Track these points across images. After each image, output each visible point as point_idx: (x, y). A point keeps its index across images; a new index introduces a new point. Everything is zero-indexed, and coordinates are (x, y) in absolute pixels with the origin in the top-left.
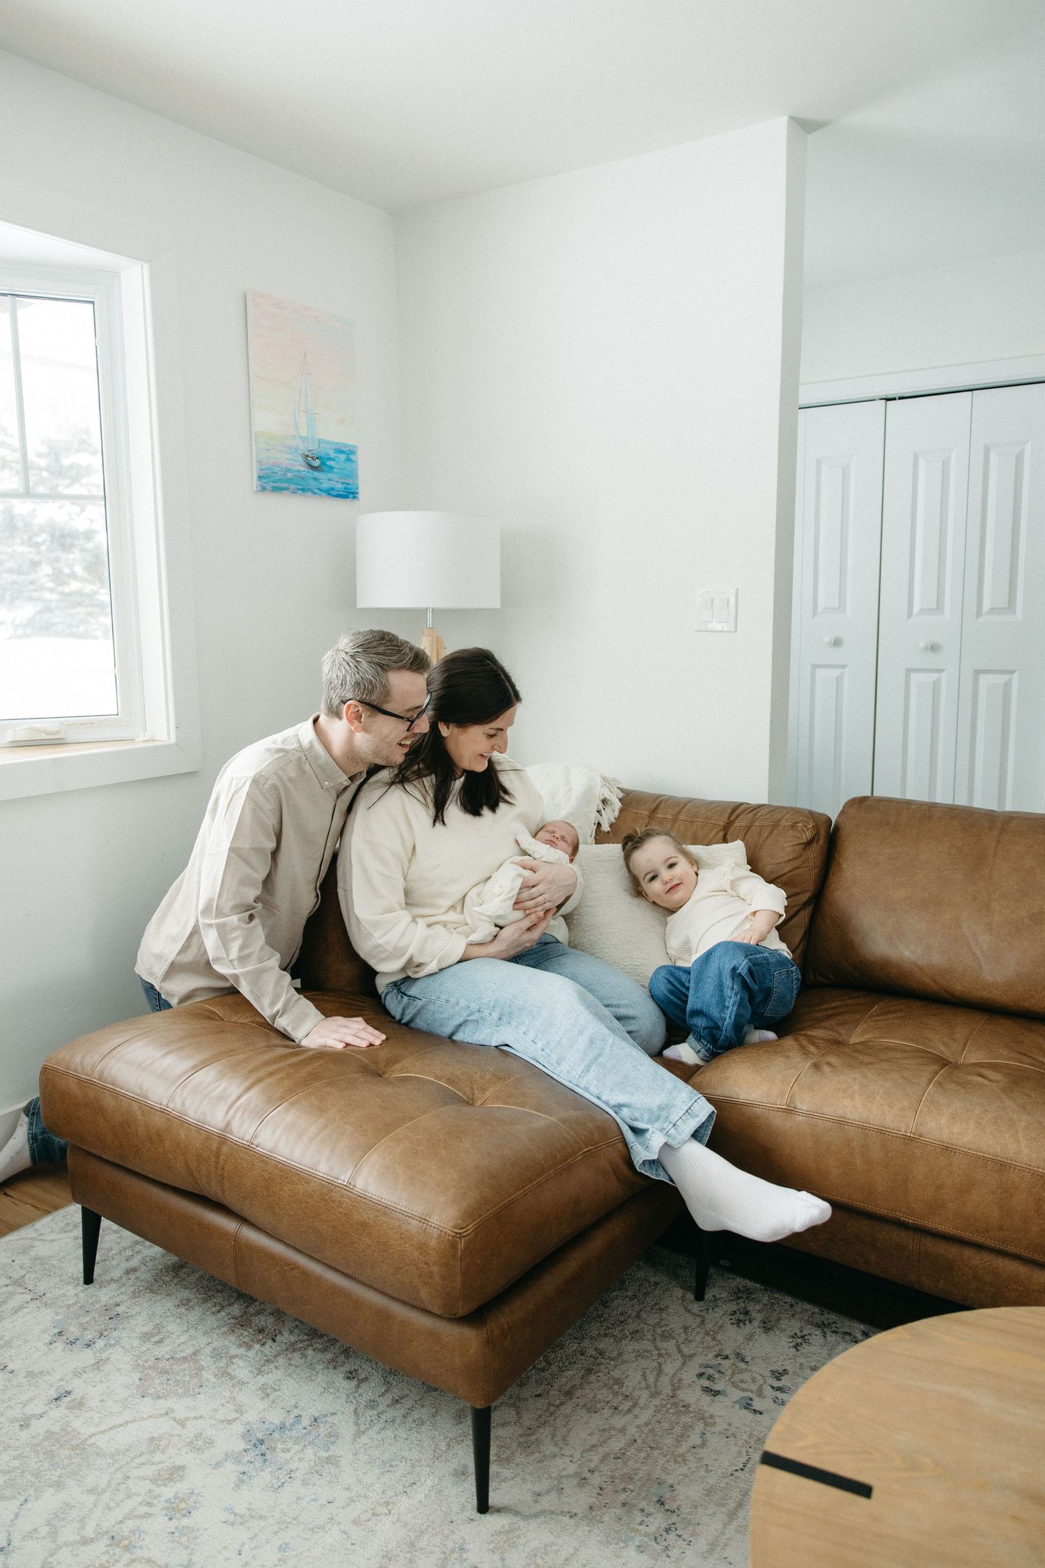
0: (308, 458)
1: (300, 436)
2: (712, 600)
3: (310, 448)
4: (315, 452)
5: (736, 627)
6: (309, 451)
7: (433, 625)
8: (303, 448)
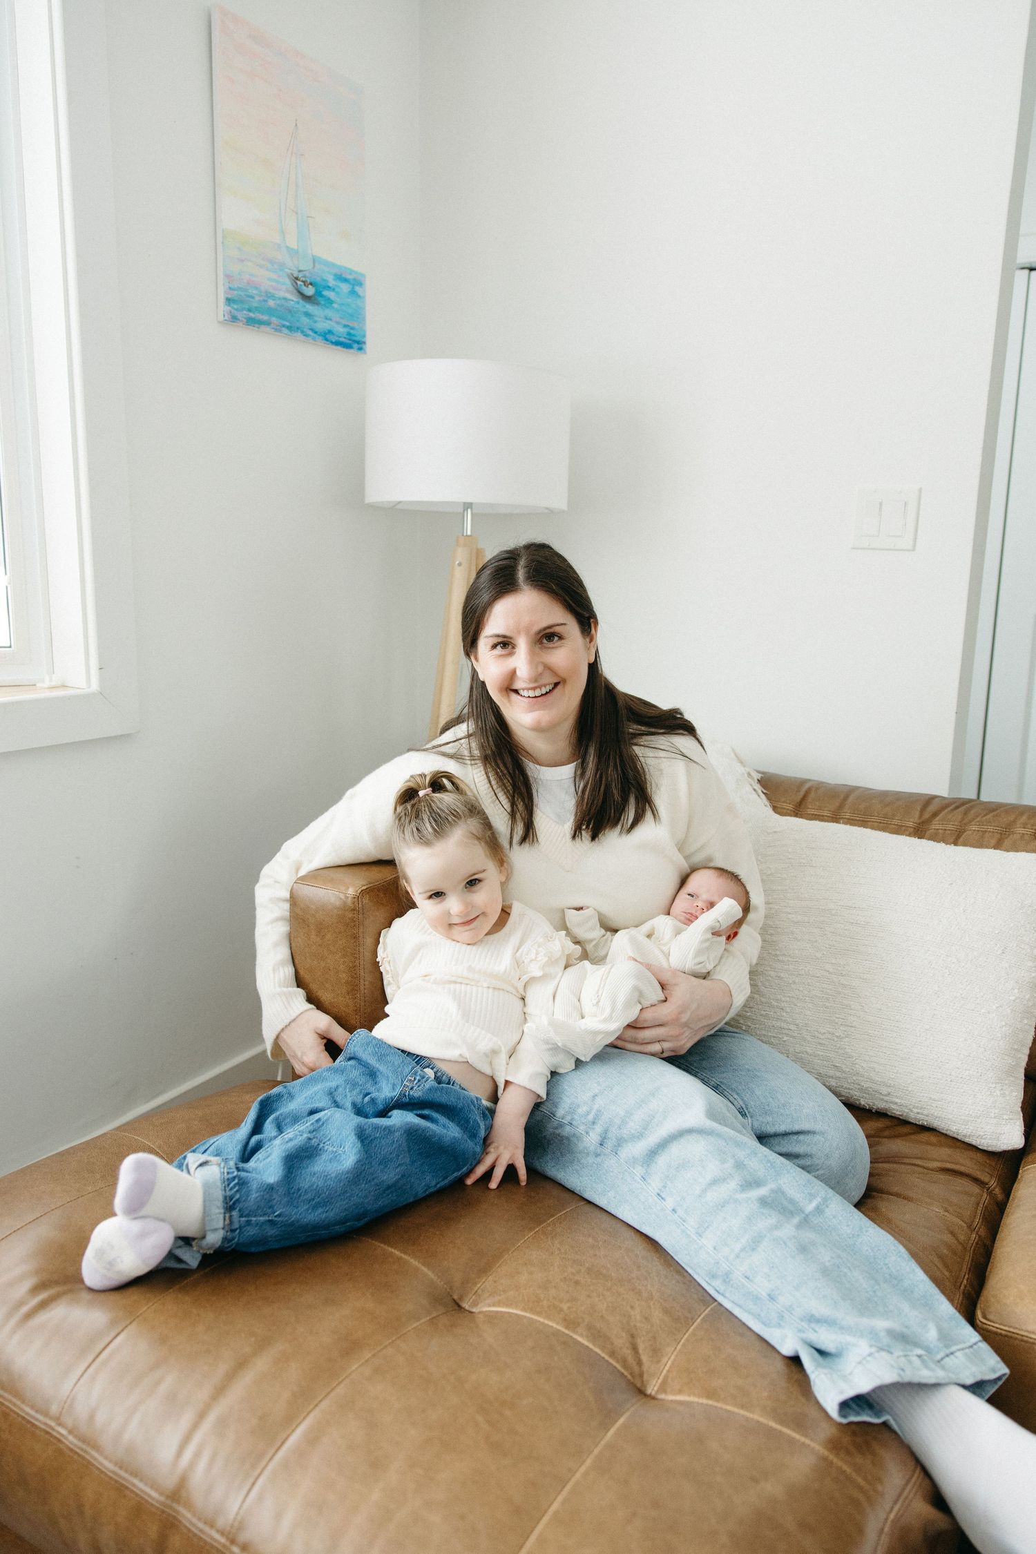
0: (299, 283)
1: (287, 247)
2: (881, 504)
3: (300, 269)
4: (307, 274)
5: (914, 545)
6: (300, 271)
7: (471, 531)
8: (292, 265)
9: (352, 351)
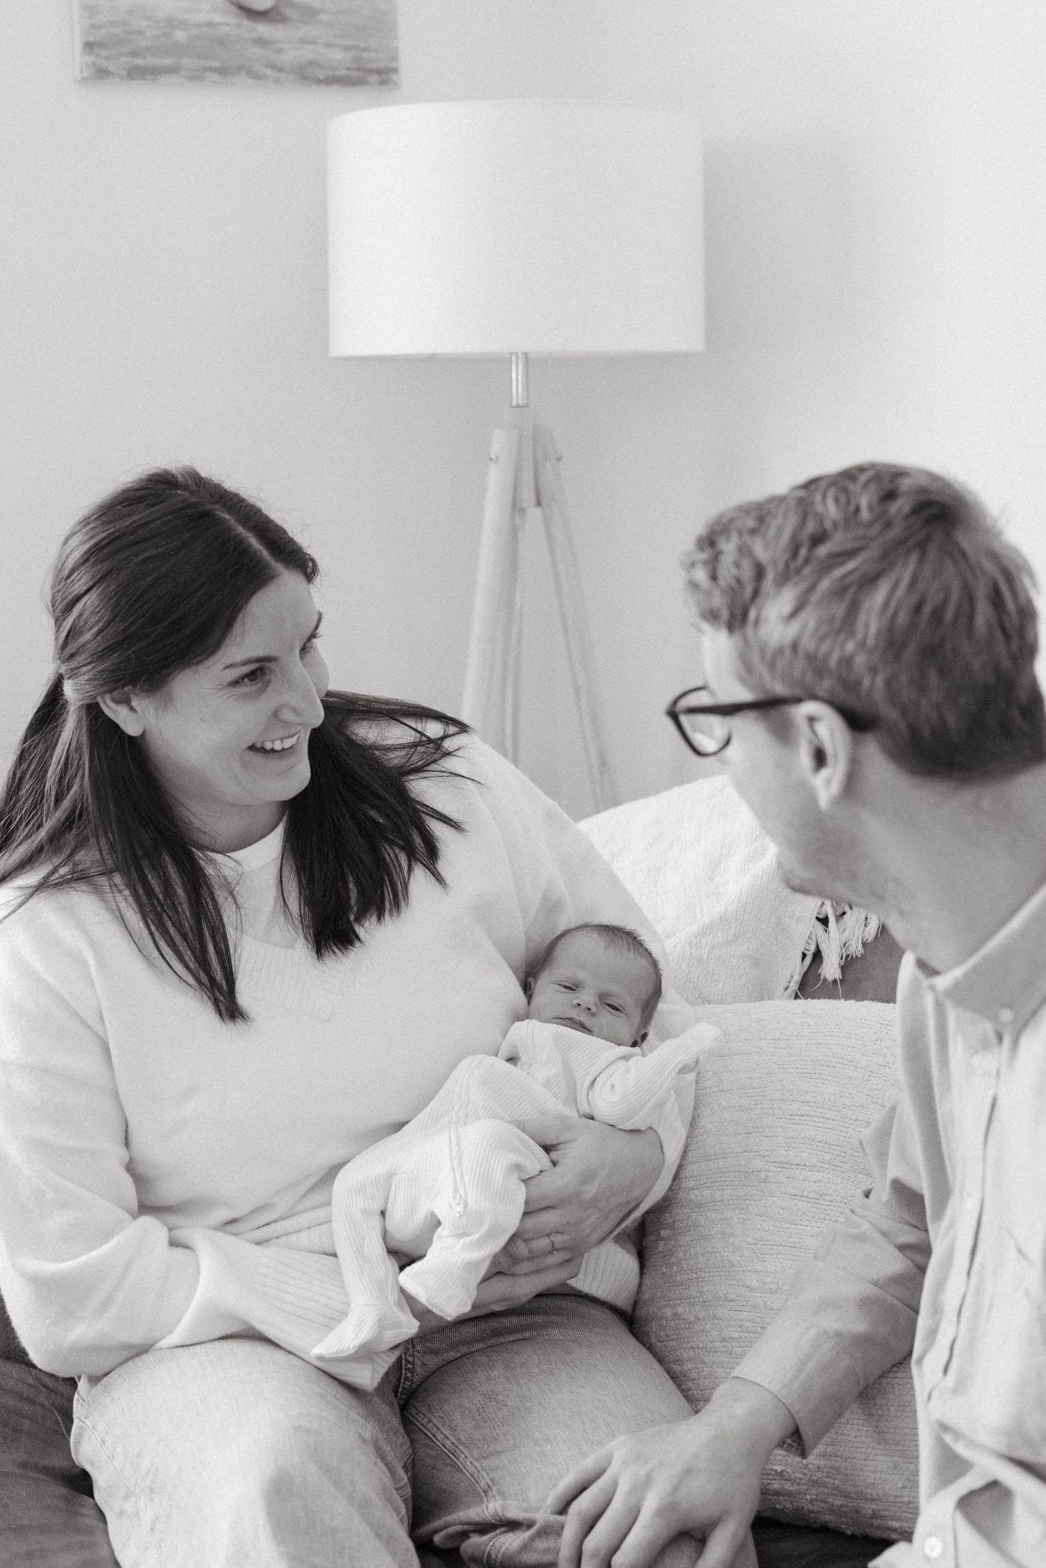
9: (365, 88)
